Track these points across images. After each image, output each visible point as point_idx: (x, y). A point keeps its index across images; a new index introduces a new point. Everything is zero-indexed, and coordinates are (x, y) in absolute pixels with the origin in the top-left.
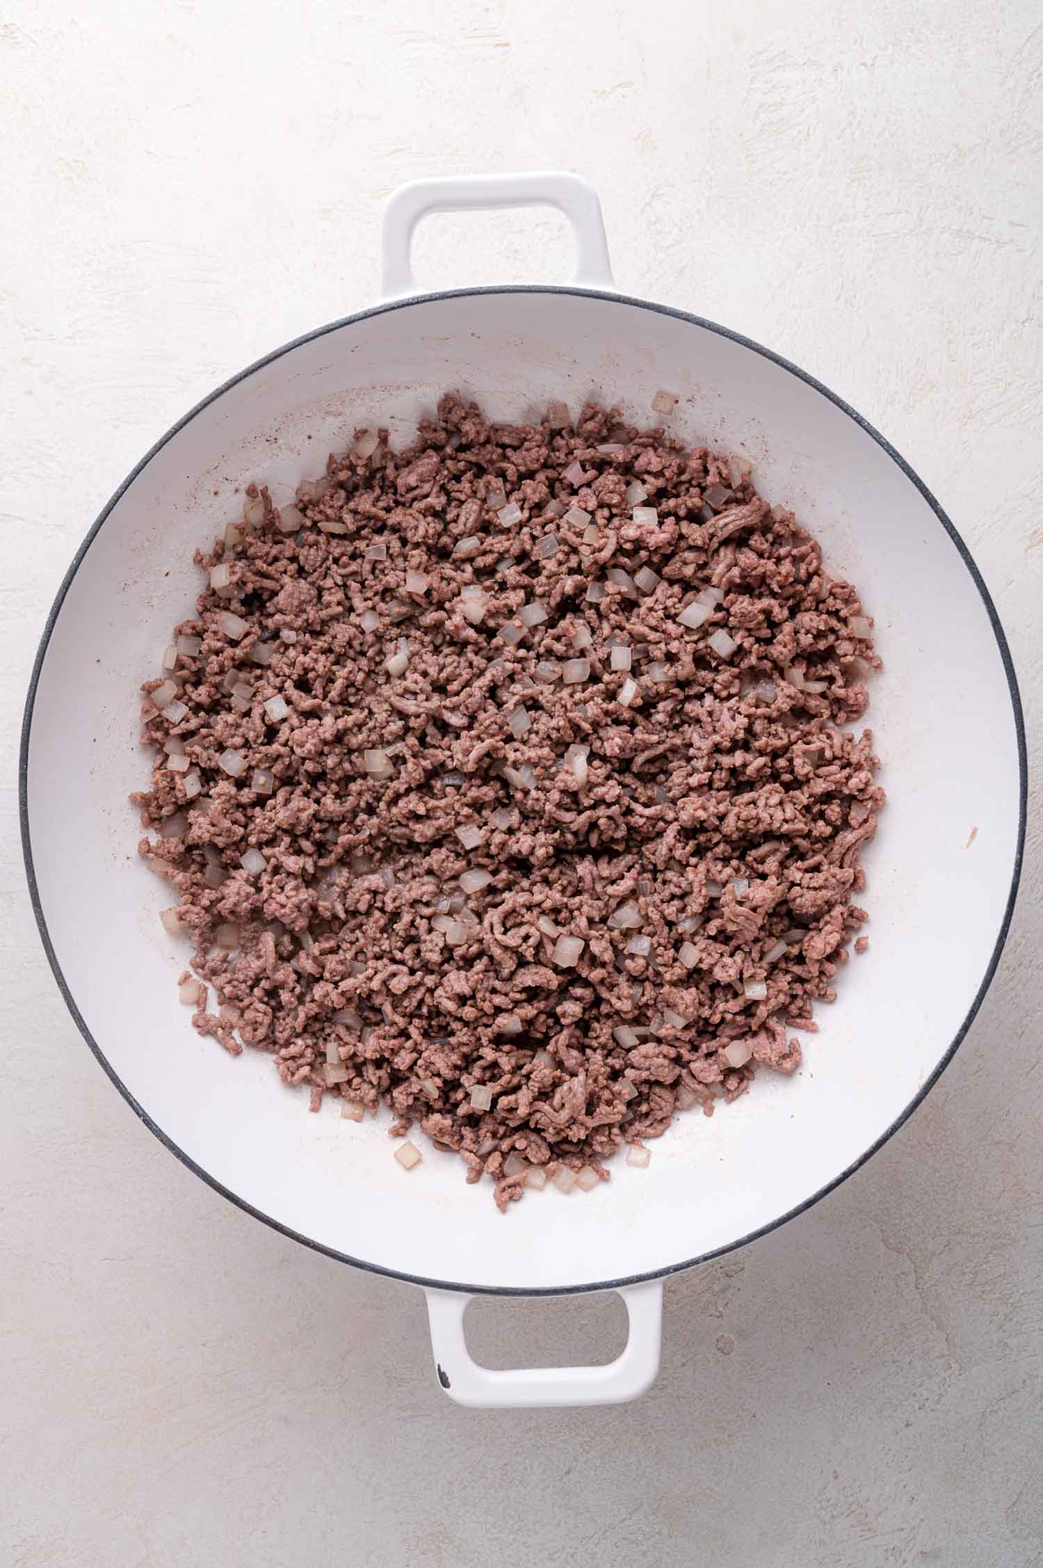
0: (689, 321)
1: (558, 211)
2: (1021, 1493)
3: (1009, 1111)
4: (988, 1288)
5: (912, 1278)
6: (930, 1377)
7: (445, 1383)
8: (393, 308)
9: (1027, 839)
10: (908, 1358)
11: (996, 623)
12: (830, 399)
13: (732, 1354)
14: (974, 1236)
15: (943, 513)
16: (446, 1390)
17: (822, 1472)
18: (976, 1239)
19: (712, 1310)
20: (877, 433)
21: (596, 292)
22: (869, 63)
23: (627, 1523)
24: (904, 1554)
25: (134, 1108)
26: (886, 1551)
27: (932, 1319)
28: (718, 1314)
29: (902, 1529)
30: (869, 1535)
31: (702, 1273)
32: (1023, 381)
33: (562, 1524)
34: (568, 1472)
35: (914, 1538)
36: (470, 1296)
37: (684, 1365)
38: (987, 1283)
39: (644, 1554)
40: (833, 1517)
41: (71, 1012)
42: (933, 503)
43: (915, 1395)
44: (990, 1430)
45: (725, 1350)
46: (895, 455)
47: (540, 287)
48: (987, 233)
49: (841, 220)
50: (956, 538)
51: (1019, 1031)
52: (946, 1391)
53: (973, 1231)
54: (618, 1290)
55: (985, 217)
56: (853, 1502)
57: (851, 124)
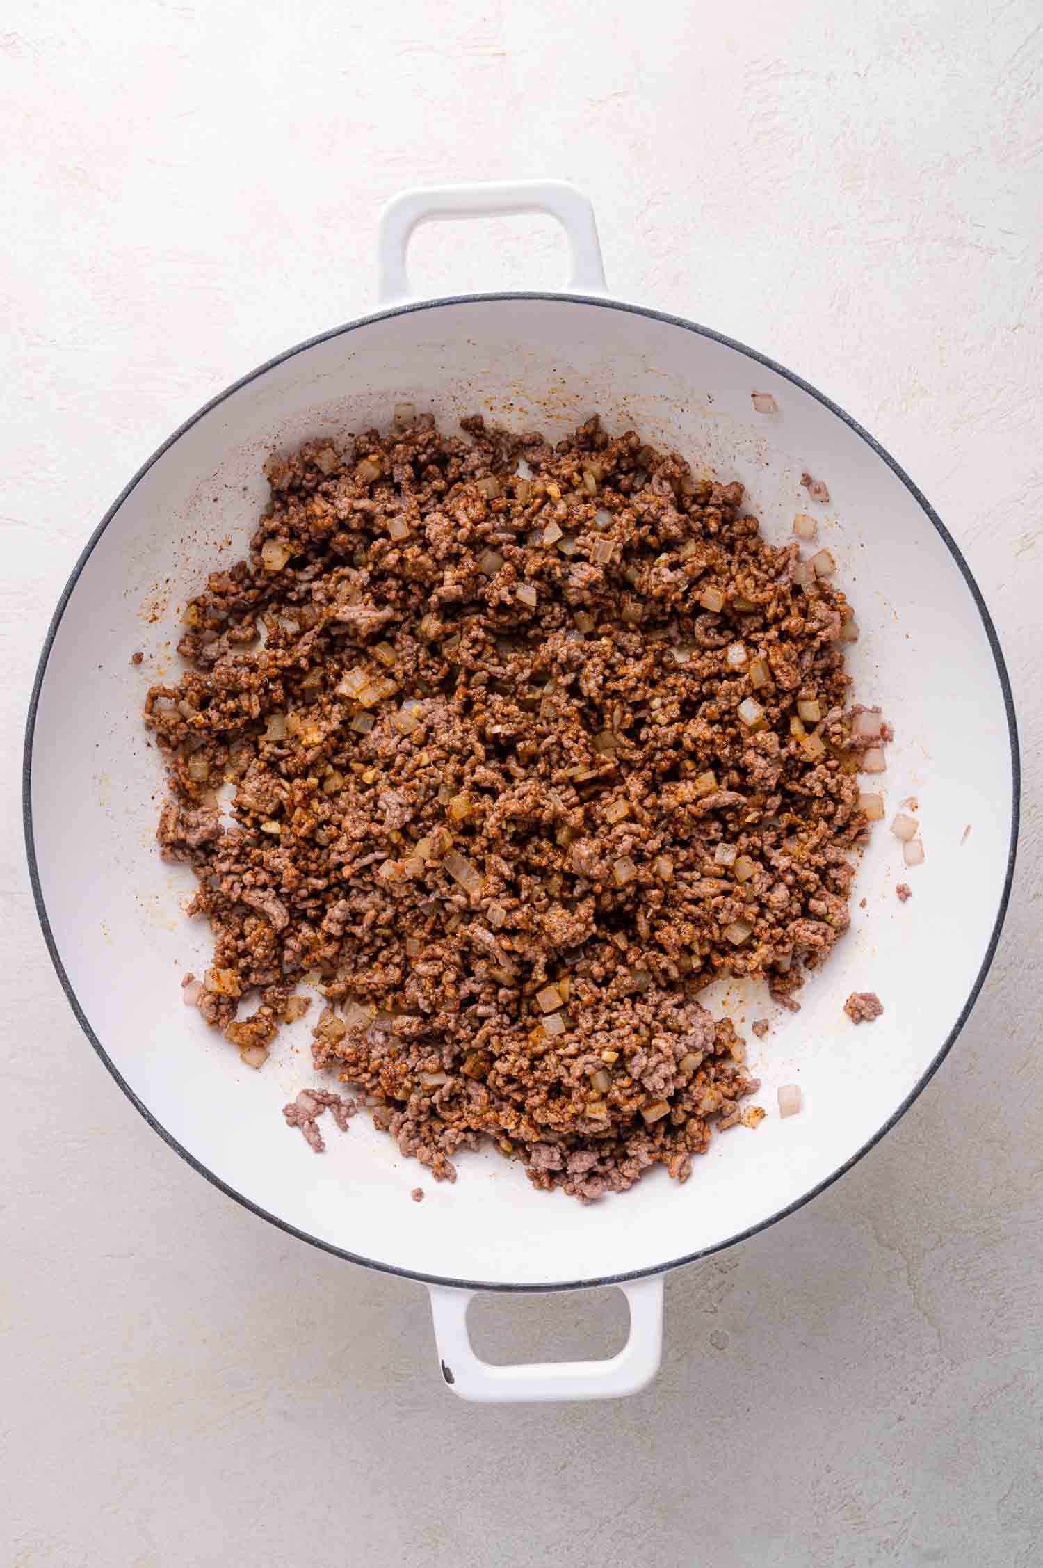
0: (683, 326)
1: (552, 219)
2: (1012, 1486)
3: (999, 1109)
4: (978, 1284)
5: (903, 1275)
6: (923, 1372)
7: (449, 1379)
8: (390, 316)
9: (1020, 838)
10: (901, 1353)
11: (988, 622)
12: (823, 403)
13: (726, 1350)
14: (966, 1232)
15: (935, 514)
16: (450, 1385)
17: (815, 1465)
18: (968, 1235)
19: (706, 1306)
20: (869, 436)
21: (591, 298)
22: (862, 72)
23: (622, 1516)
24: (896, 1548)
25: (139, 1109)
26: (879, 1544)
27: (925, 1314)
28: (712, 1310)
29: (895, 1522)
30: (862, 1527)
31: (696, 1269)
32: (1014, 387)
33: (559, 1518)
34: (564, 1467)
35: (906, 1530)
36: (473, 1292)
37: (678, 1360)
38: (978, 1279)
39: (640, 1547)
40: (826, 1510)
41: (76, 1014)
42: (925, 504)
43: (907, 1389)
44: (981, 1424)
45: (718, 1344)
46: (888, 459)
47: (535, 294)
48: (978, 240)
49: (835, 228)
50: (948, 539)
51: (1010, 1029)
52: (938, 1386)
53: (964, 1227)
54: (620, 1285)
55: (975, 225)
56: (845, 1496)
57: (844, 134)
